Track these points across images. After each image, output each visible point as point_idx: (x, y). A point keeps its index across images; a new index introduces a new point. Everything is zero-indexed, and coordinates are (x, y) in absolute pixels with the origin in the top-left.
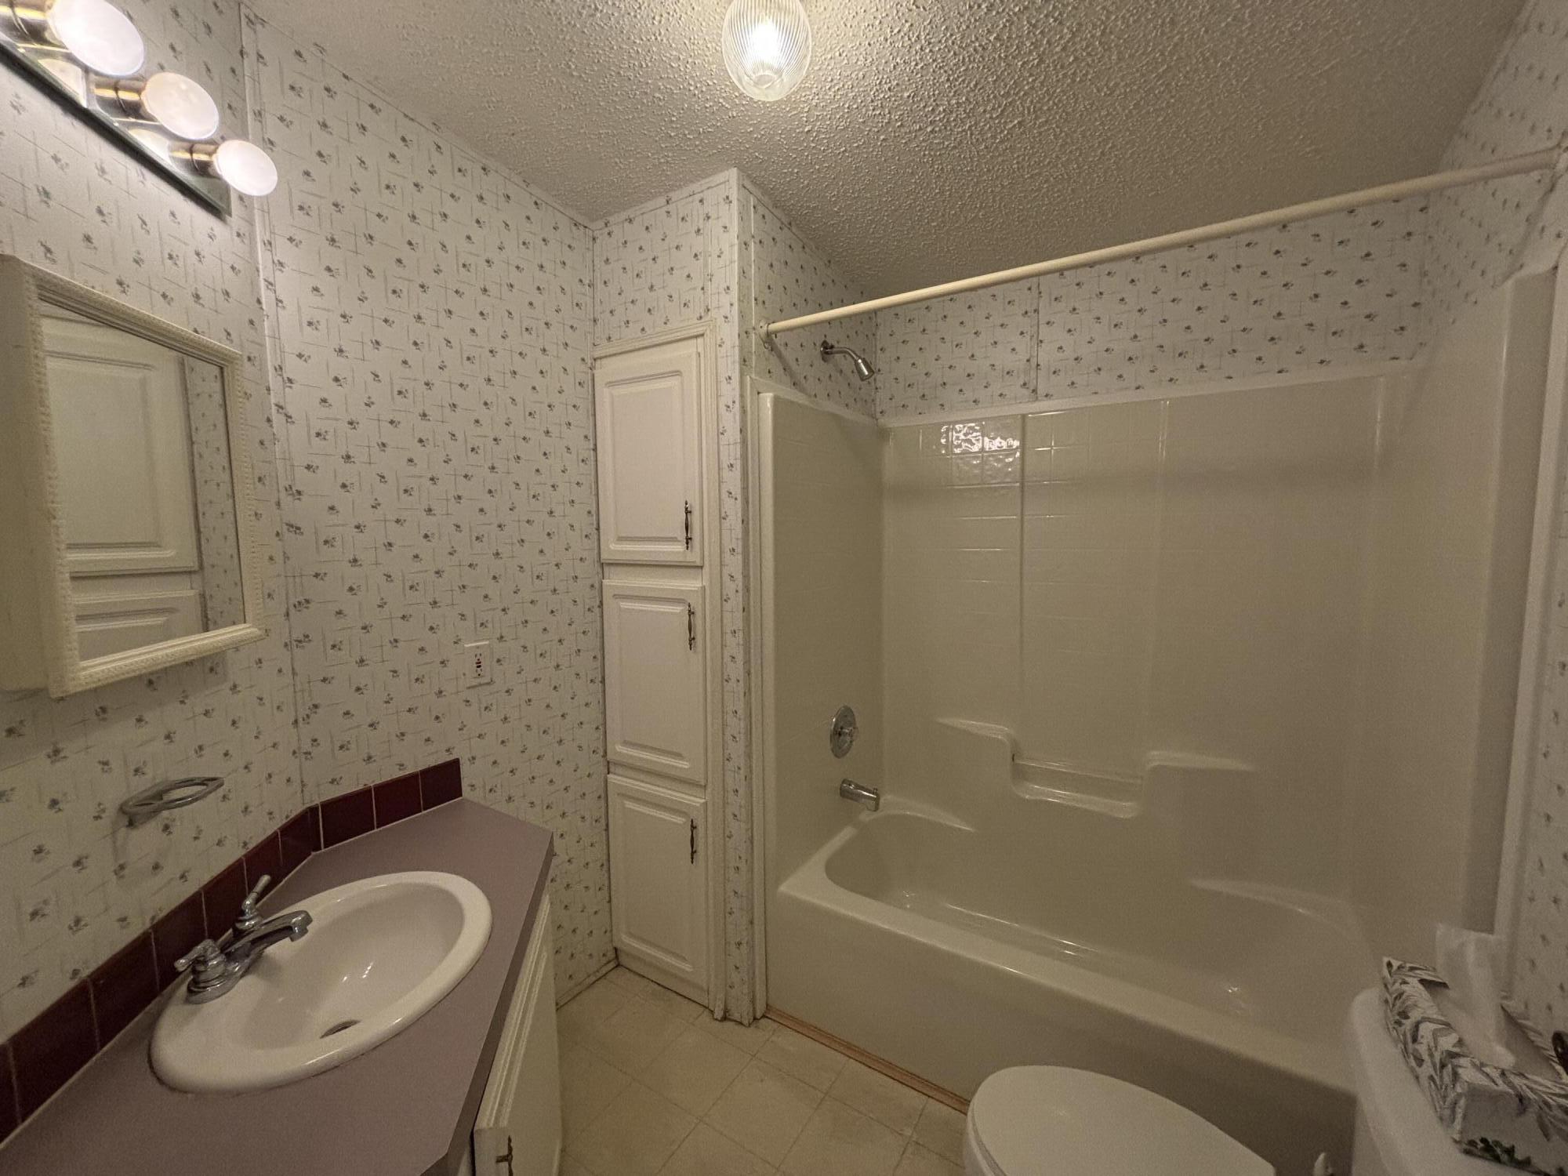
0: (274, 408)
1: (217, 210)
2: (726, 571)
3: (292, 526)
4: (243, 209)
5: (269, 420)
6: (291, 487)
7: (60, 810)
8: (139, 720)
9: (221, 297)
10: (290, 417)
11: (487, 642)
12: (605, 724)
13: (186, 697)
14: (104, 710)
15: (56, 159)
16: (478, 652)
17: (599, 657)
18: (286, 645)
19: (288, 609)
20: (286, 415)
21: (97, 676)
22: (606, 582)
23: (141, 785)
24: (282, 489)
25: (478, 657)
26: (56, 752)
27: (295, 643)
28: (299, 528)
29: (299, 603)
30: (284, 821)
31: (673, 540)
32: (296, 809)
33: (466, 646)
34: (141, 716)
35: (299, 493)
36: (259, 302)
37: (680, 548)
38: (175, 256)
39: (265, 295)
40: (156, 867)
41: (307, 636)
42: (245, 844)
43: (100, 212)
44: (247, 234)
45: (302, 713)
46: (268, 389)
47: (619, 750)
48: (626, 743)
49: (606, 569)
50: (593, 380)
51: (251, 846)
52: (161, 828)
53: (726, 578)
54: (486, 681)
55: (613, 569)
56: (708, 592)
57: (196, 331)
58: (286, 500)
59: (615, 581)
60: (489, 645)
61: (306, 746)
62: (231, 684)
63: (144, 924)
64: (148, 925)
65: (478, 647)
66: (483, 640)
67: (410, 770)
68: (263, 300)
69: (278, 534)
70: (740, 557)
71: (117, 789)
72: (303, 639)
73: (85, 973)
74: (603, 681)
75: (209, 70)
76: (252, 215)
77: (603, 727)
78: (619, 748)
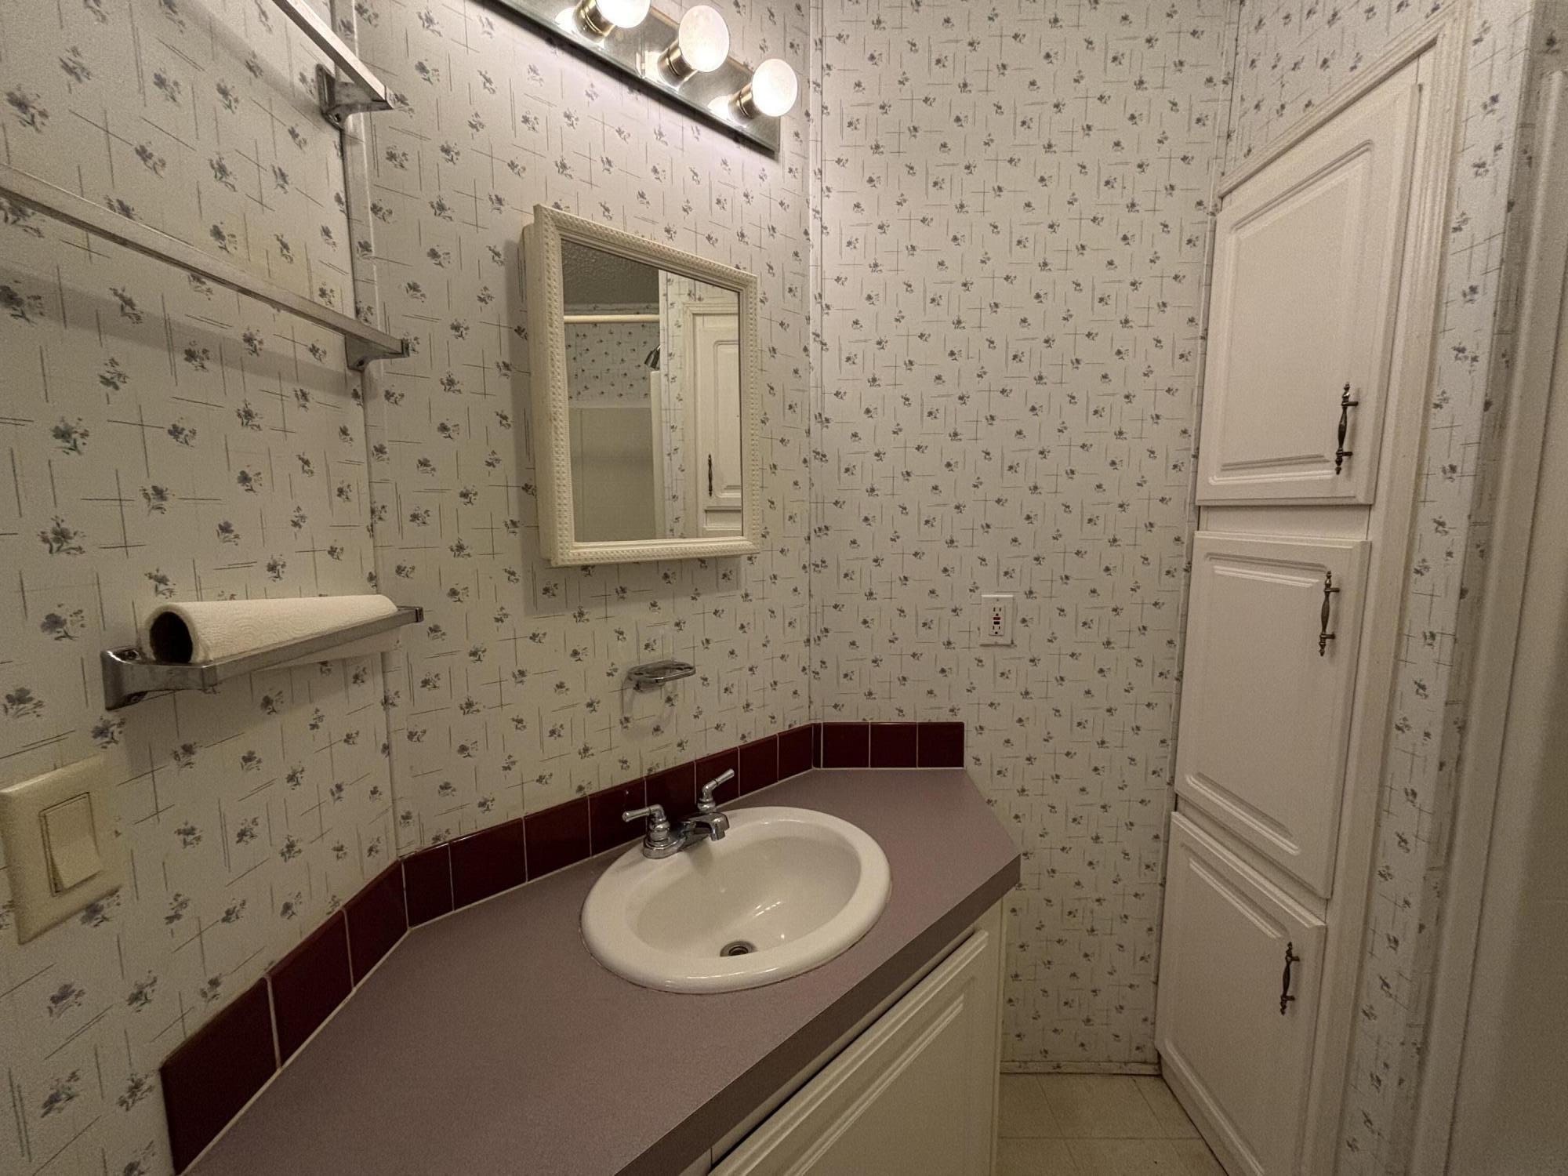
0: (812, 337)
1: (768, 149)
2: (1427, 514)
3: (818, 453)
4: (798, 143)
5: (806, 349)
6: (820, 415)
7: (580, 659)
8: (654, 605)
9: (766, 233)
10: (825, 344)
11: (1011, 596)
12: (1176, 738)
13: (698, 594)
14: (623, 590)
15: (620, 132)
16: (997, 605)
17: (1178, 642)
18: (804, 567)
19: (810, 533)
20: (822, 343)
21: (585, 556)
22: (1198, 535)
23: (649, 658)
24: (813, 418)
25: (997, 612)
26: (581, 614)
27: (812, 567)
28: (824, 456)
29: (820, 529)
30: (787, 729)
31: (1317, 459)
32: (801, 720)
33: (984, 596)
34: (655, 602)
35: (827, 420)
36: (806, 233)
37: (1327, 472)
38: (723, 201)
39: (813, 226)
40: (657, 729)
41: (823, 562)
42: (743, 737)
43: (655, 171)
44: (800, 170)
45: (814, 635)
46: (808, 319)
47: (1189, 782)
48: (1201, 776)
49: (1204, 515)
50: (1214, 231)
51: (749, 740)
52: (664, 698)
53: (1425, 526)
54: (1006, 643)
55: (1213, 515)
56: (1376, 555)
57: (737, 267)
58: (815, 427)
59: (1215, 533)
60: (1014, 599)
61: (816, 666)
62: (743, 592)
63: (641, 772)
64: (645, 774)
65: (998, 600)
66: (1006, 592)
67: (909, 719)
68: (810, 232)
69: (805, 461)
70: (1468, 484)
71: (628, 657)
72: (820, 563)
73: (588, 792)
74: (1180, 678)
75: (772, 14)
76: (806, 151)
77: (1171, 741)
78: (1191, 780)
